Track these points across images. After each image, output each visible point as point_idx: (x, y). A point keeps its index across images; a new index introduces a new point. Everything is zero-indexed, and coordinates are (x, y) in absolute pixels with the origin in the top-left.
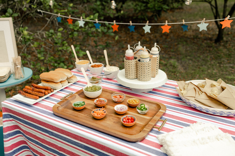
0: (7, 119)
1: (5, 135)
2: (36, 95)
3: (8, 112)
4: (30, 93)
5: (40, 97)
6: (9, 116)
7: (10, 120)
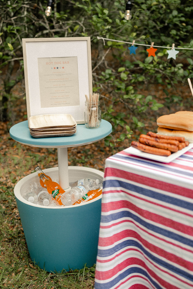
0: (113, 189)
1: (106, 217)
2: (166, 148)
3: (117, 176)
4: (153, 146)
5: (172, 153)
6: (117, 184)
7: (118, 191)
